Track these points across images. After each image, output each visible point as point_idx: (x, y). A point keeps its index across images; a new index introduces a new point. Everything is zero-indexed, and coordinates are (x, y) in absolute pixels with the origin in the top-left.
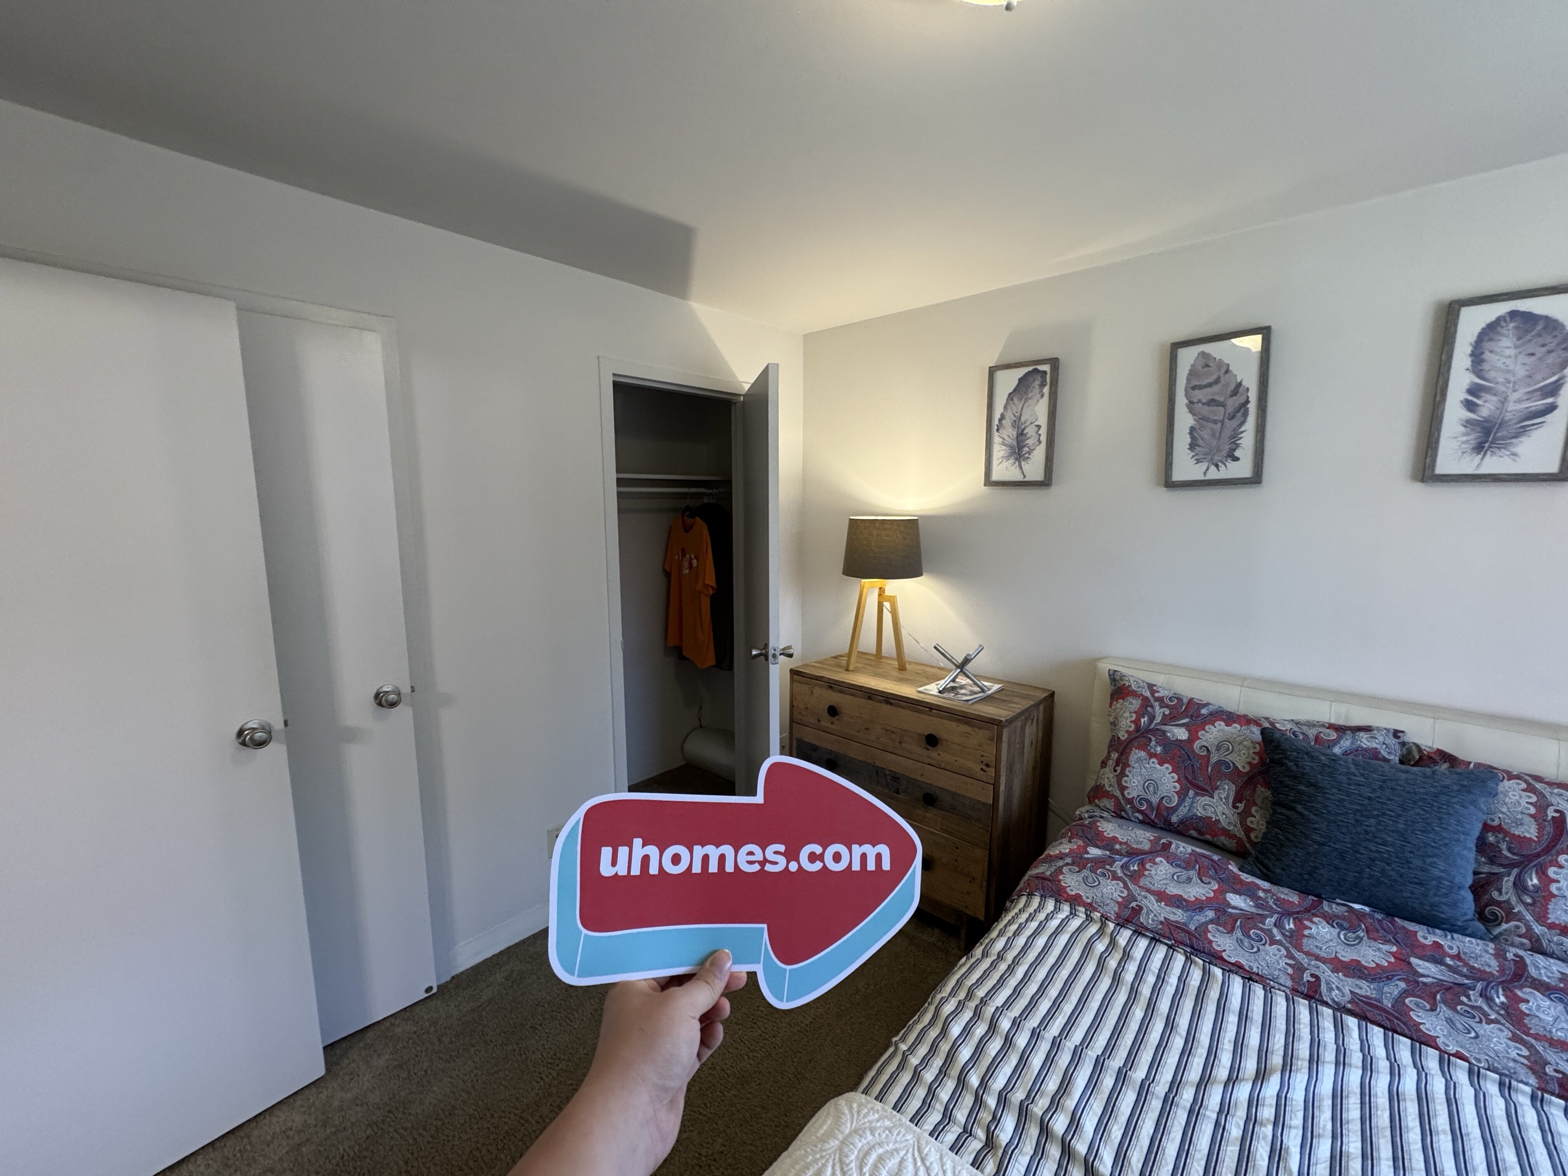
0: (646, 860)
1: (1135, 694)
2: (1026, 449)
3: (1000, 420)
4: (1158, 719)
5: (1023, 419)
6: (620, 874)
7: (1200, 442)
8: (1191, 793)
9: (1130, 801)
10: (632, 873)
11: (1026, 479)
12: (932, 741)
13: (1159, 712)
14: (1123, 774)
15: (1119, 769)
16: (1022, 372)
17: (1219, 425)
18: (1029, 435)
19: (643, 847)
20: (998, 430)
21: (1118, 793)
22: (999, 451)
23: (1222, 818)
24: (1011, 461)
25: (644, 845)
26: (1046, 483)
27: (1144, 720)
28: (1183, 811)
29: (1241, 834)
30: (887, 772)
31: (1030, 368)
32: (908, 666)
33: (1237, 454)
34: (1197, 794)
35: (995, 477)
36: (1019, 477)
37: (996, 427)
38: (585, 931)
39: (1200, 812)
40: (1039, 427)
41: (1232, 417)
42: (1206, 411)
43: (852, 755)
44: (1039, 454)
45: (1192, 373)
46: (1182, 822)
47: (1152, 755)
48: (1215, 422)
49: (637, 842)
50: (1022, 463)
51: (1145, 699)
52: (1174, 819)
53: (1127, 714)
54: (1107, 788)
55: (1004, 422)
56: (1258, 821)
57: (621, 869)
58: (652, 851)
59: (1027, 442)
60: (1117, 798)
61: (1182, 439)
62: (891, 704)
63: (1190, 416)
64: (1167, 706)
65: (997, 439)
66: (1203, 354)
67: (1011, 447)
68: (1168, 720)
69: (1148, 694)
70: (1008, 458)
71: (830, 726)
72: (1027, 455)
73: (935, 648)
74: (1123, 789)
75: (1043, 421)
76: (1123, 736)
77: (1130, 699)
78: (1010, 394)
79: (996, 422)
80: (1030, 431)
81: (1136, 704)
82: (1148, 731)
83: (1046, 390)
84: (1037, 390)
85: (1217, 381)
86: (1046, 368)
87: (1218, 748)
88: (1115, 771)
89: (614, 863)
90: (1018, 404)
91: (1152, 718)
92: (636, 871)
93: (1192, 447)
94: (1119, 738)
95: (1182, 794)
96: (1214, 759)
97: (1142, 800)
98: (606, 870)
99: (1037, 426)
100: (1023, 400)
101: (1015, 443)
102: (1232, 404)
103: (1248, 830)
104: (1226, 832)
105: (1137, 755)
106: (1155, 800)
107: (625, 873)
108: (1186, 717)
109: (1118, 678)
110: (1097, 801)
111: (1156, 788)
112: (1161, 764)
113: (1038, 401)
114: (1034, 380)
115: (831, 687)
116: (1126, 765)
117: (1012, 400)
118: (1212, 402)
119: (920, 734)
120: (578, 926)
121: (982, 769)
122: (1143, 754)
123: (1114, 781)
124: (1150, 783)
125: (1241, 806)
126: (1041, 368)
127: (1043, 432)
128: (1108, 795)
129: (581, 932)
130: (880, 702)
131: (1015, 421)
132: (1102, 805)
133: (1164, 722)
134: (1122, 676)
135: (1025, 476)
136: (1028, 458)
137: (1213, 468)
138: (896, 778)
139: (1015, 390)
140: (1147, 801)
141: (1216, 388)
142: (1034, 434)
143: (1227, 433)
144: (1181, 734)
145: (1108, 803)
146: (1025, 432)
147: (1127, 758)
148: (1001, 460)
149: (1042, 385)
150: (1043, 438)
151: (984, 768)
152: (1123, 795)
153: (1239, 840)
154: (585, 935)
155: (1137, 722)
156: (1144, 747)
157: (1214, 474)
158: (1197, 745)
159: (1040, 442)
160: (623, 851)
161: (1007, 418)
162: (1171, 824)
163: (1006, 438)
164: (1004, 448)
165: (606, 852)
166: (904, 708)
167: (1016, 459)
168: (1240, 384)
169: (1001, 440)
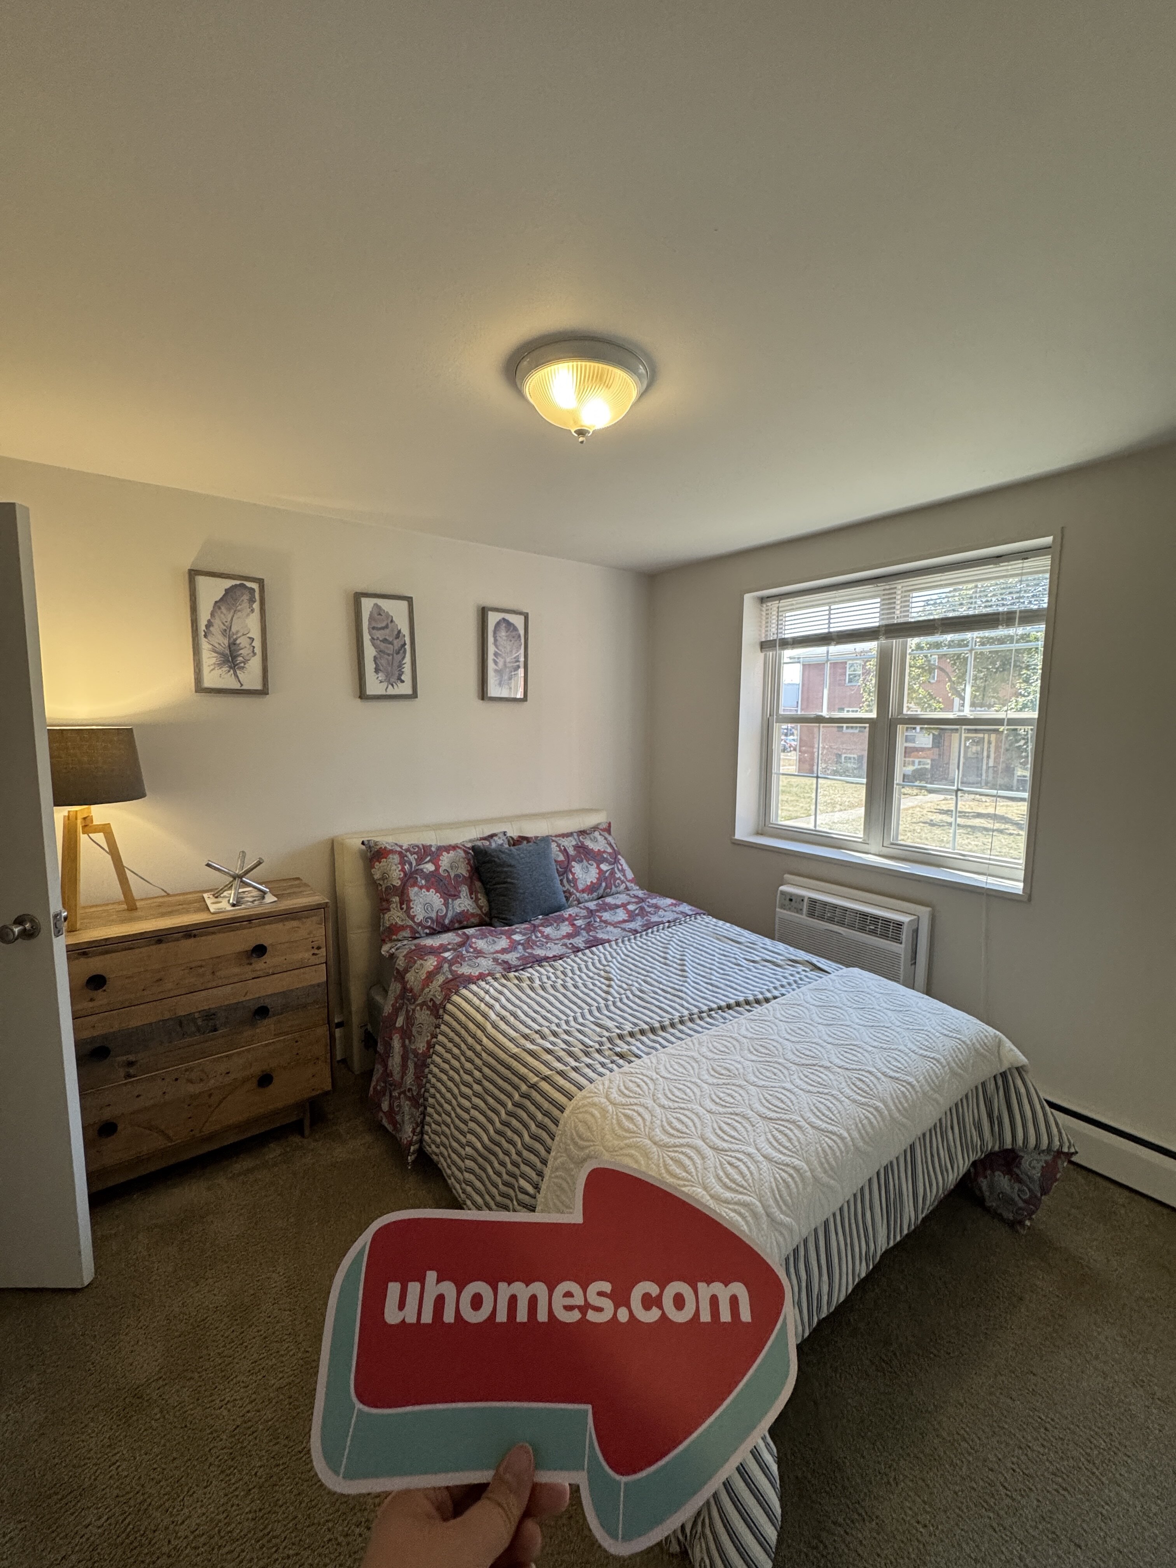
1: (392, 852)
2: (240, 659)
3: (207, 626)
4: (414, 864)
5: (234, 630)
7: (381, 668)
8: (450, 901)
9: (420, 924)
11: (243, 688)
12: (260, 950)
13: (412, 858)
14: (409, 908)
15: (404, 906)
16: (229, 583)
17: (391, 657)
18: (241, 646)
20: (205, 636)
21: (411, 923)
22: (209, 659)
23: (469, 907)
24: (225, 669)
26: (263, 692)
27: (407, 867)
28: (450, 914)
29: (479, 912)
30: (197, 1015)
31: (238, 582)
33: (403, 678)
34: (453, 900)
35: (207, 683)
36: (237, 686)
37: (203, 633)
39: (458, 910)
40: (252, 639)
41: (398, 653)
42: (383, 646)
43: (135, 1023)
44: (255, 664)
45: (371, 618)
46: (451, 922)
47: (421, 888)
48: (389, 655)
50: (238, 672)
51: (400, 853)
52: (447, 922)
53: (394, 867)
54: (400, 923)
55: (211, 629)
56: (483, 901)
59: (241, 652)
60: (411, 927)
61: (369, 666)
62: (195, 936)
63: (373, 648)
64: (415, 853)
65: (205, 645)
66: (376, 605)
67: (222, 654)
68: (420, 861)
69: (399, 849)
70: (220, 665)
71: (91, 1004)
72: (242, 665)
73: (208, 865)
74: (412, 918)
75: (255, 633)
76: (398, 883)
77: (391, 856)
78: (216, 602)
79: (202, 627)
80: (243, 641)
81: (396, 858)
82: (412, 873)
83: (256, 606)
84: (246, 604)
85: (387, 627)
86: (254, 586)
87: (452, 868)
88: (402, 909)
90: (225, 615)
91: (410, 864)
93: (377, 670)
94: (394, 886)
95: (446, 904)
96: (452, 876)
97: (426, 919)
99: (250, 638)
100: (232, 611)
101: (228, 652)
102: (397, 643)
103: (480, 908)
104: (473, 915)
105: (413, 892)
106: (434, 915)
108: (427, 856)
109: (372, 844)
110: (394, 937)
111: (432, 907)
112: (428, 891)
113: (248, 615)
114: (243, 594)
116: (409, 901)
117: (220, 608)
118: (385, 641)
119: (239, 953)
121: (314, 954)
122: (416, 889)
123: (404, 916)
124: (427, 906)
125: (473, 896)
126: (249, 584)
127: (257, 644)
128: (403, 928)
130: (177, 940)
131: (225, 630)
132: (400, 937)
133: (418, 865)
134: (376, 843)
135: (242, 685)
136: (243, 667)
137: (390, 686)
138: (209, 1015)
139: (222, 599)
140: (431, 918)
141: (387, 631)
142: (248, 646)
143: (396, 664)
144: (430, 867)
145: (407, 933)
146: (238, 642)
147: (408, 896)
148: (212, 667)
149: (252, 600)
150: (258, 650)
151: (316, 951)
152: (414, 922)
153: (478, 915)
155: (403, 870)
156: (415, 884)
157: (391, 691)
158: (441, 870)
159: (255, 654)
161: (216, 626)
162: (445, 926)
163: (217, 645)
164: (216, 655)
166: (213, 933)
167: (231, 667)
168: (399, 632)
169: (210, 647)
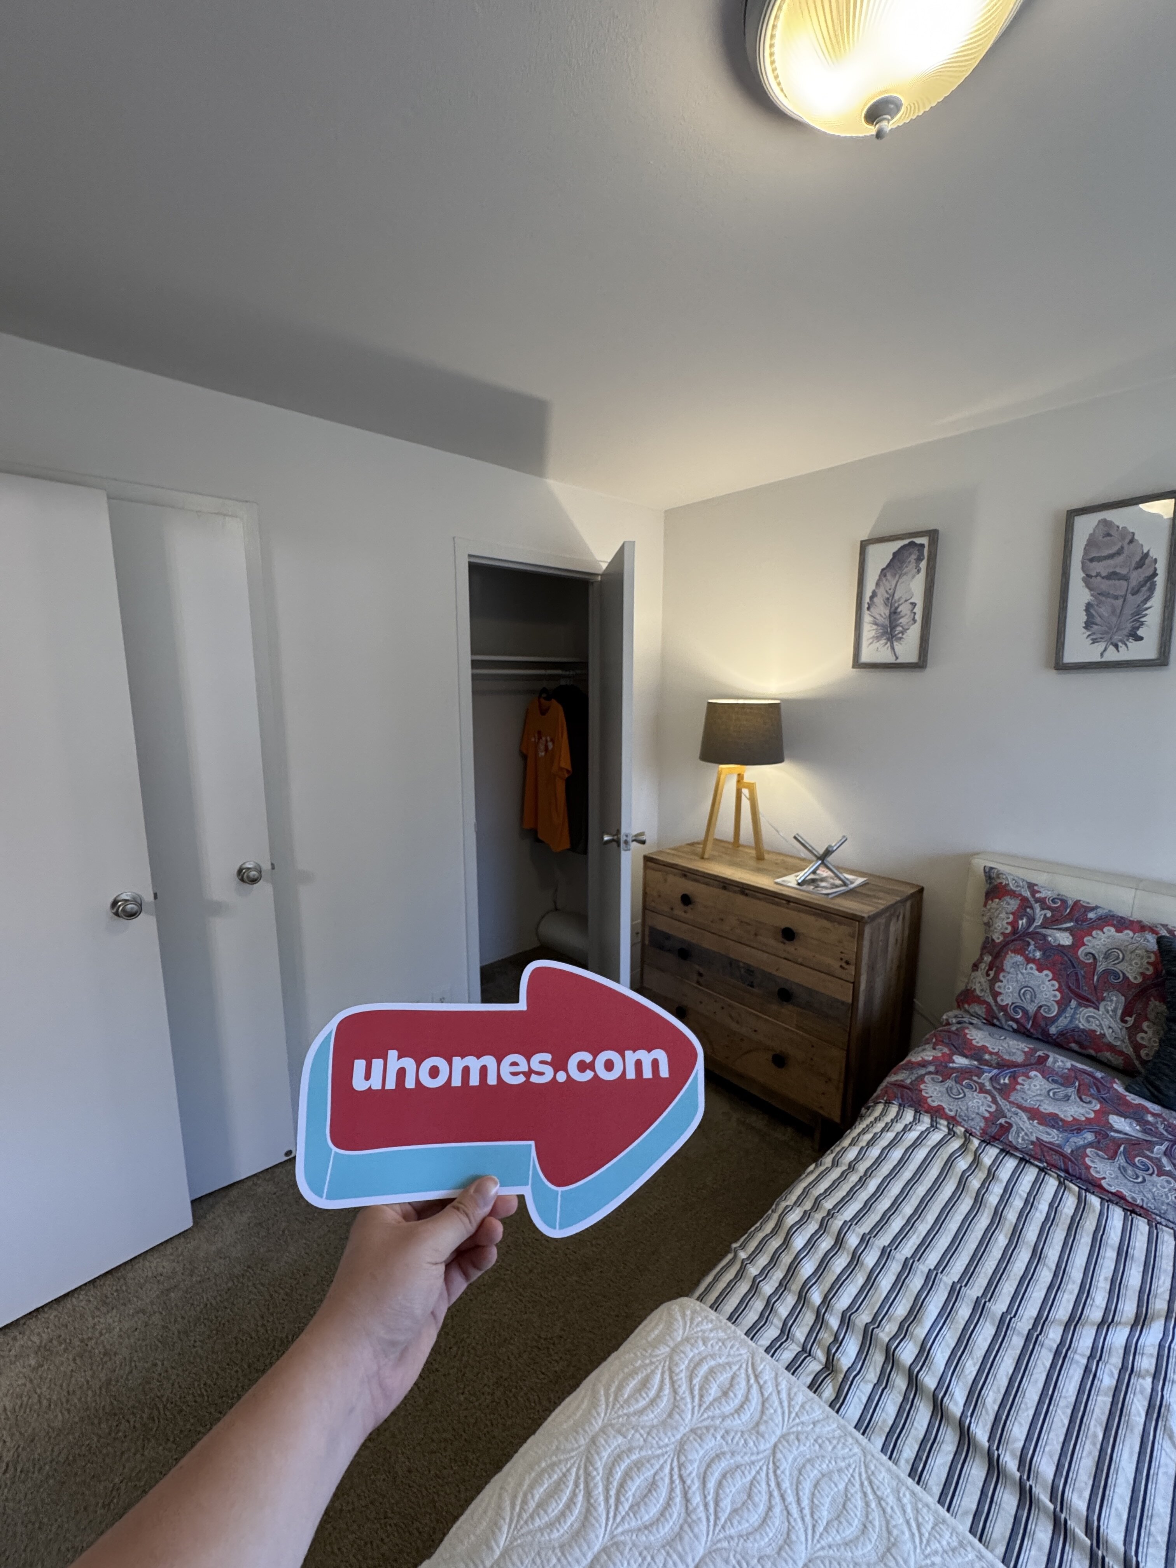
0: (401, 1073)
1: (1013, 894)
2: (899, 629)
3: (872, 598)
4: (1038, 922)
5: (896, 597)
6: (374, 1088)
7: (1098, 620)
8: (1073, 1003)
9: (1003, 1008)
10: (387, 1087)
11: (899, 661)
12: (788, 934)
13: (1040, 915)
14: (996, 979)
15: (992, 973)
16: (897, 545)
17: (1119, 602)
18: (902, 614)
19: (399, 1058)
20: (868, 609)
21: (990, 999)
22: (869, 631)
23: (1108, 1032)
24: (883, 641)
25: (399, 1057)
26: (920, 665)
27: (1022, 923)
28: (1063, 1022)
29: (1130, 1051)
30: (741, 964)
31: (906, 542)
32: (766, 856)
33: (1140, 633)
34: (1080, 1005)
35: (865, 658)
36: (892, 659)
37: (866, 606)
38: (335, 1149)
39: (1082, 1024)
40: (914, 605)
41: (1135, 592)
42: (1105, 585)
43: (706, 945)
44: (913, 634)
45: (1091, 543)
46: (1062, 1034)
47: (1029, 960)
48: (1116, 598)
49: (393, 1054)
50: (895, 644)
51: (1024, 900)
52: (1053, 1030)
53: (1003, 915)
54: (978, 992)
55: (875, 600)
56: (1149, 1037)
57: (376, 1084)
58: (409, 1063)
59: (901, 621)
60: (988, 1004)
61: (1076, 616)
62: (747, 895)
63: (1087, 590)
64: (1049, 908)
65: (867, 618)
66: (1105, 522)
67: (883, 626)
68: (1050, 923)
69: (1027, 894)
70: (878, 638)
71: (683, 914)
72: (900, 635)
73: (795, 838)
74: (995, 995)
75: (918, 598)
76: (998, 938)
77: (1008, 898)
78: (883, 570)
79: (867, 599)
80: (904, 609)
81: (1013, 904)
82: (1026, 934)
83: (923, 565)
84: (913, 565)
85: (1119, 553)
86: (924, 541)
87: (1107, 956)
88: (988, 975)
89: (368, 1077)
90: (890, 582)
91: (1031, 920)
92: (391, 1085)
93: (1088, 625)
94: (993, 940)
95: (1063, 1005)
96: (1100, 968)
97: (1016, 1008)
98: (359, 1083)
99: (912, 603)
100: (897, 576)
101: (887, 622)
102: (1136, 577)
103: (1137, 1047)
104: (1111, 1048)
105: (1012, 959)
106: (1032, 1009)
107: (379, 1087)
108: (1071, 921)
109: (994, 875)
110: (966, 1006)
111: (1034, 996)
112: (1040, 970)
113: (913, 577)
114: (910, 554)
115: (685, 876)
116: (1001, 969)
117: (885, 576)
118: (1113, 576)
119: (776, 927)
120: (328, 1144)
121: (841, 966)
122: (1019, 958)
123: (986, 986)
124: (1025, 990)
125: (1131, 1020)
126: (919, 541)
127: (919, 610)
128: (979, 1001)
129: (331, 1150)
130: (735, 892)
131: (888, 599)
132: (972, 1011)
133: (1043, 926)
134: (999, 874)
135: (897, 658)
136: (901, 638)
137: (1111, 648)
138: (750, 970)
139: (889, 565)
140: (1023, 1009)
141: (1119, 560)
142: (909, 613)
143: (1128, 611)
144: (1064, 939)
145: (980, 1010)
146: (899, 610)
147: (1002, 963)
148: (871, 641)
149: (919, 559)
150: (918, 617)
151: (844, 965)
152: (996, 1001)
153: (1127, 1057)
154: (336, 1153)
155: (1014, 924)
156: (1021, 951)
157: (1112, 655)
158: (1081, 952)
159: (914, 621)
160: (377, 1064)
161: (879, 596)
162: (1049, 1035)
163: (878, 617)
164: (875, 627)
165: (360, 1065)
166: (760, 899)
167: (888, 639)
168: (1147, 555)
169: (871, 619)
